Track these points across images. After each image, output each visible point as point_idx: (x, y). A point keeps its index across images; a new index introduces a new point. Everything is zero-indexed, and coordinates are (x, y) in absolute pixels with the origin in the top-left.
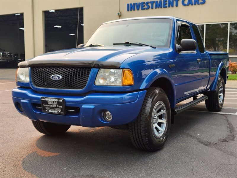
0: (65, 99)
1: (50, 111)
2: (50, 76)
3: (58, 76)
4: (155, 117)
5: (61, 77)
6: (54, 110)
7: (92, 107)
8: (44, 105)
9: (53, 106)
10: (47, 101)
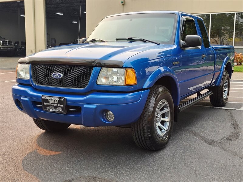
0: (66, 98)
1: (51, 110)
2: (51, 74)
3: (59, 74)
4: (158, 116)
5: (62, 75)
6: (55, 109)
8: (45, 104)
9: (54, 105)
10: (48, 99)
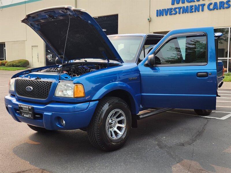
0: (33, 106)
1: (25, 116)
2: (26, 88)
3: (30, 88)
4: (112, 123)
5: (32, 88)
6: (27, 115)
7: (50, 114)
8: (21, 111)
9: (26, 112)
10: (22, 107)
